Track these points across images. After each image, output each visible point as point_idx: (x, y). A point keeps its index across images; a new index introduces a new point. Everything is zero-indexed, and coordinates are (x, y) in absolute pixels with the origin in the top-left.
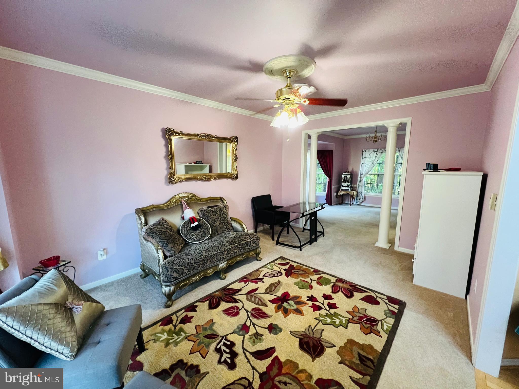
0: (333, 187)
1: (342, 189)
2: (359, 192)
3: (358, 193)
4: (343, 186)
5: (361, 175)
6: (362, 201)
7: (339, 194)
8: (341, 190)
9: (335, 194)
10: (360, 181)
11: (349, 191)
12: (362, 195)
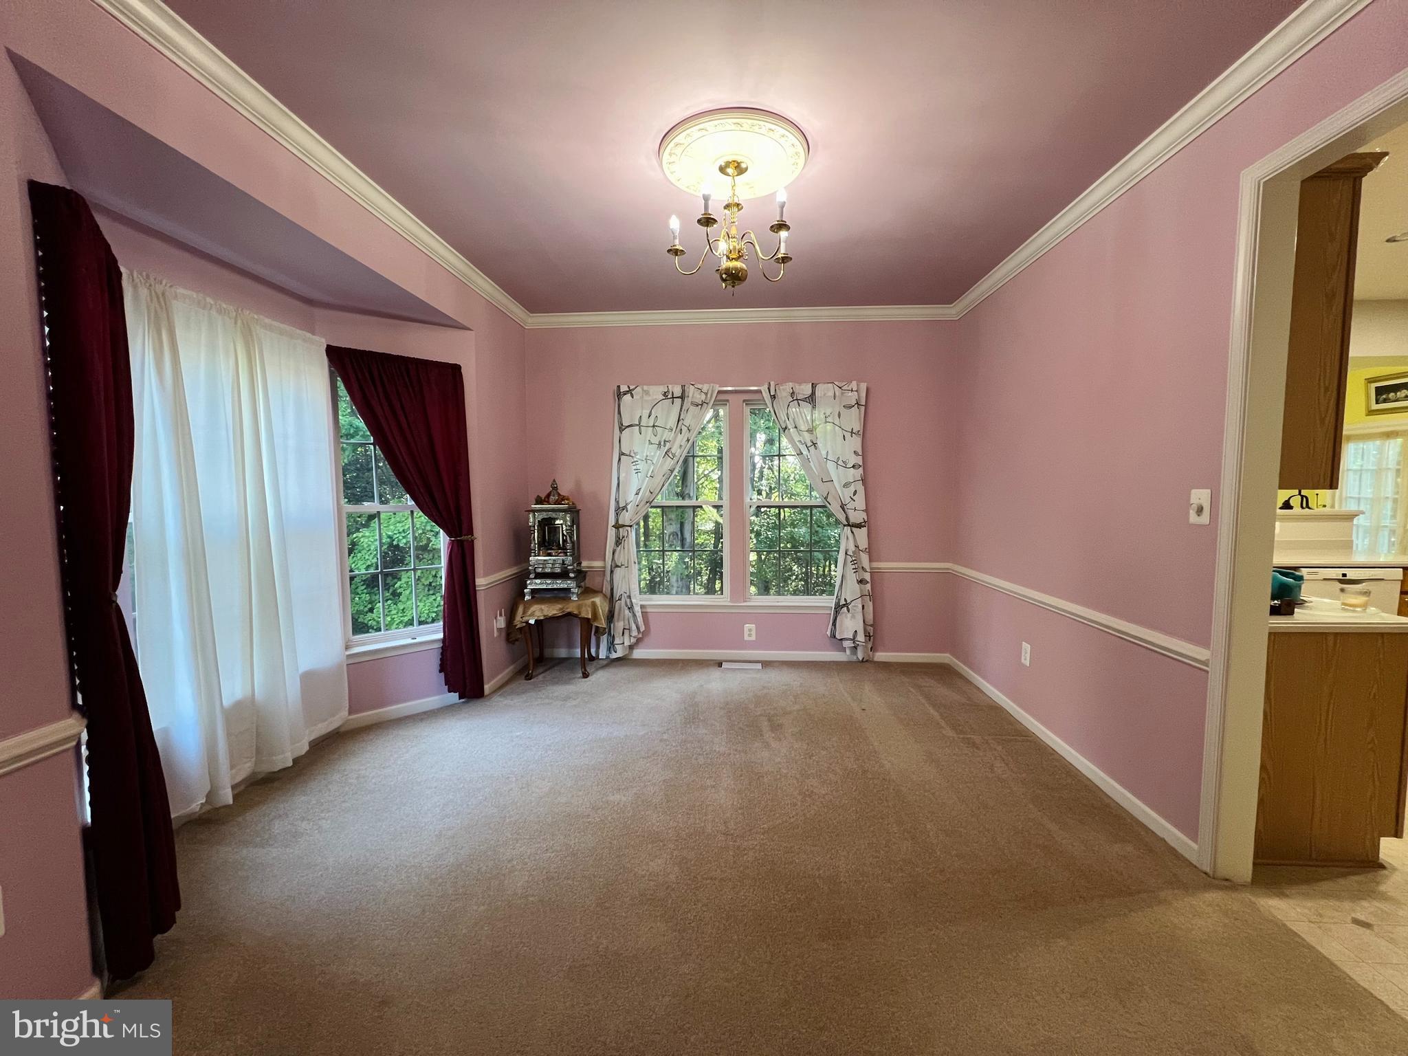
0: (481, 582)
1: (533, 591)
2: (617, 596)
3: (611, 599)
4: (538, 576)
5: (619, 510)
6: (633, 640)
7: (518, 621)
8: (527, 598)
9: (501, 622)
10: (618, 542)
11: (574, 598)
12: (631, 608)
